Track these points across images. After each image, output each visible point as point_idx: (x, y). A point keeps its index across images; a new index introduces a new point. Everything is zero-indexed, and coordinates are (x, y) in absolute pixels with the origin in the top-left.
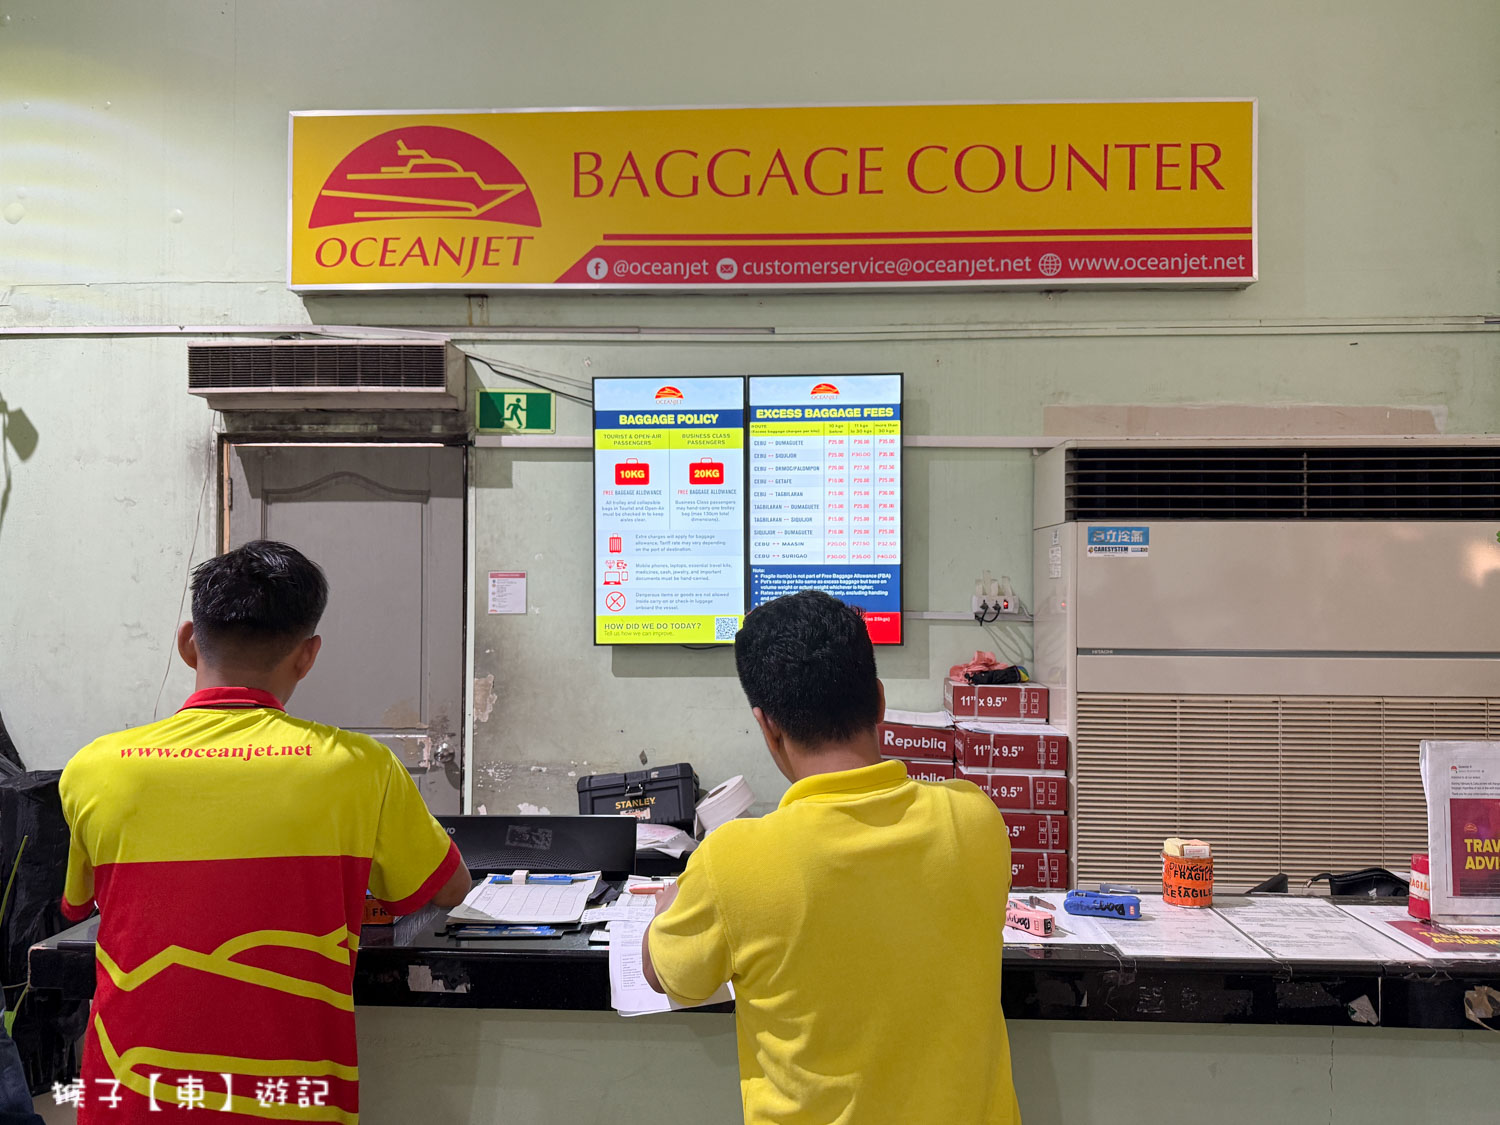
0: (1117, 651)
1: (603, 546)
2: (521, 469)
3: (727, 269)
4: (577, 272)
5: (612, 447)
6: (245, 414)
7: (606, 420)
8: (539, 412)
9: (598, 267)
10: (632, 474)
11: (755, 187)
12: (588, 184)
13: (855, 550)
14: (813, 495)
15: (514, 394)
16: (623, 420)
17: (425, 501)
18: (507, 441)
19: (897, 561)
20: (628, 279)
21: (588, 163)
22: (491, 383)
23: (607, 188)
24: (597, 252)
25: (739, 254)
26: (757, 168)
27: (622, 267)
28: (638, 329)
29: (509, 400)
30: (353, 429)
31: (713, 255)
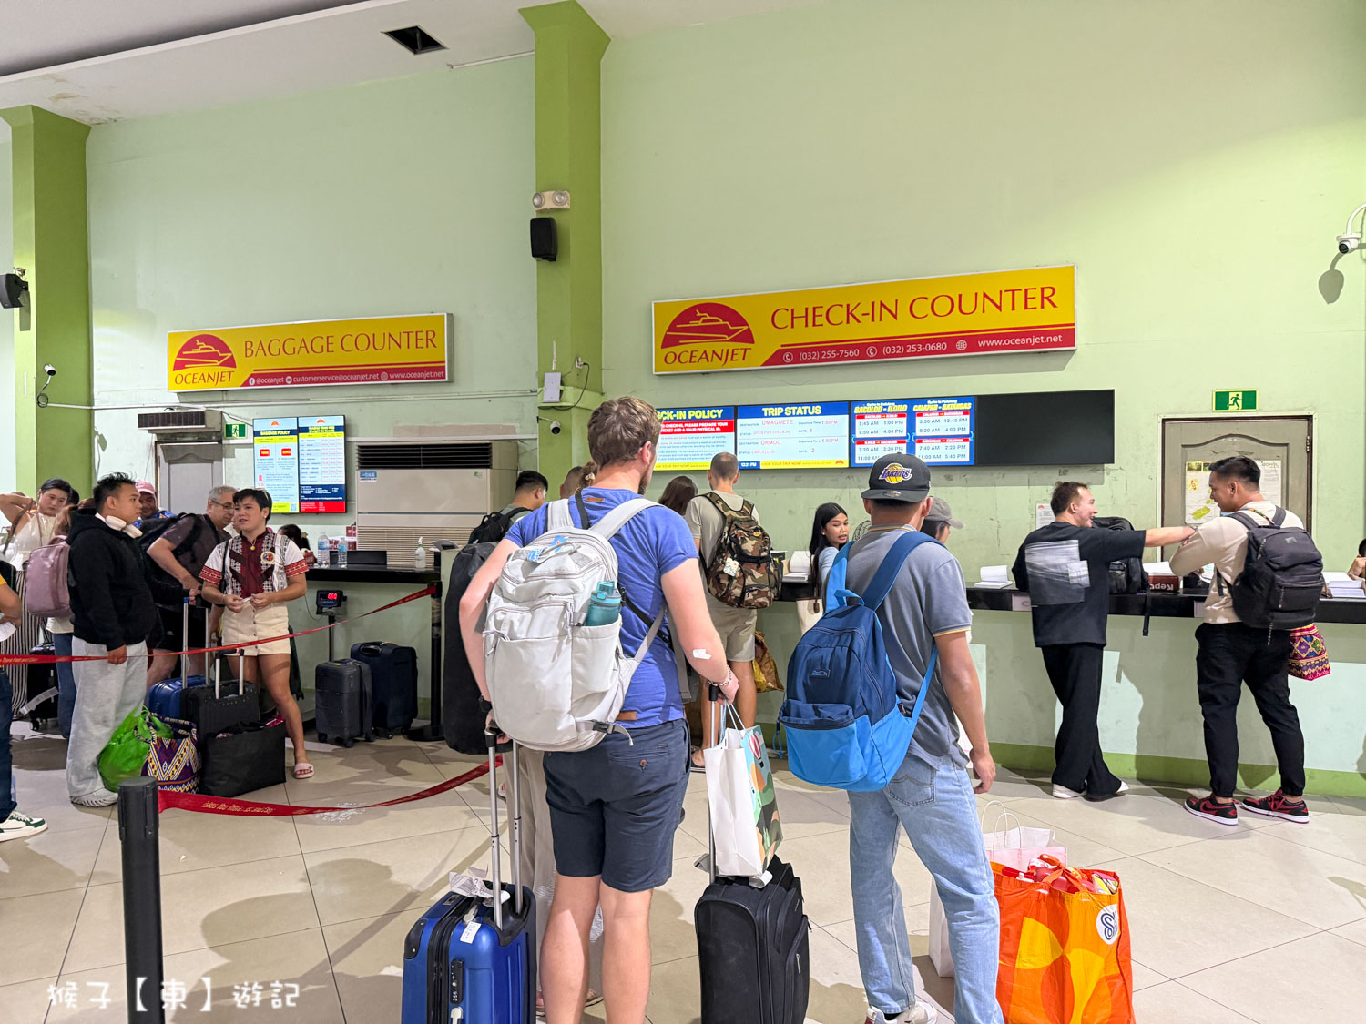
0: (369, 513)
1: (257, 478)
2: (237, 451)
3: (289, 380)
4: (246, 384)
5: (260, 443)
6: (162, 434)
7: (257, 434)
8: (242, 432)
9: (252, 381)
10: (264, 453)
11: (296, 351)
12: (249, 352)
13: (331, 479)
14: (319, 459)
15: (235, 424)
16: (262, 433)
17: (212, 463)
18: (232, 442)
19: (343, 483)
20: (261, 384)
21: (249, 346)
22: (229, 421)
23: (255, 353)
24: (252, 376)
25: (292, 375)
26: (297, 344)
27: (259, 381)
28: (270, 401)
29: (234, 427)
30: (190, 439)
31: (285, 375)
